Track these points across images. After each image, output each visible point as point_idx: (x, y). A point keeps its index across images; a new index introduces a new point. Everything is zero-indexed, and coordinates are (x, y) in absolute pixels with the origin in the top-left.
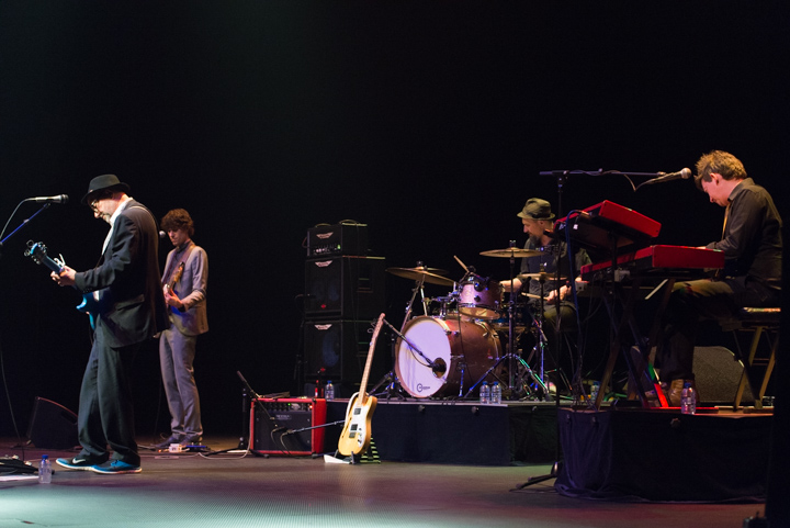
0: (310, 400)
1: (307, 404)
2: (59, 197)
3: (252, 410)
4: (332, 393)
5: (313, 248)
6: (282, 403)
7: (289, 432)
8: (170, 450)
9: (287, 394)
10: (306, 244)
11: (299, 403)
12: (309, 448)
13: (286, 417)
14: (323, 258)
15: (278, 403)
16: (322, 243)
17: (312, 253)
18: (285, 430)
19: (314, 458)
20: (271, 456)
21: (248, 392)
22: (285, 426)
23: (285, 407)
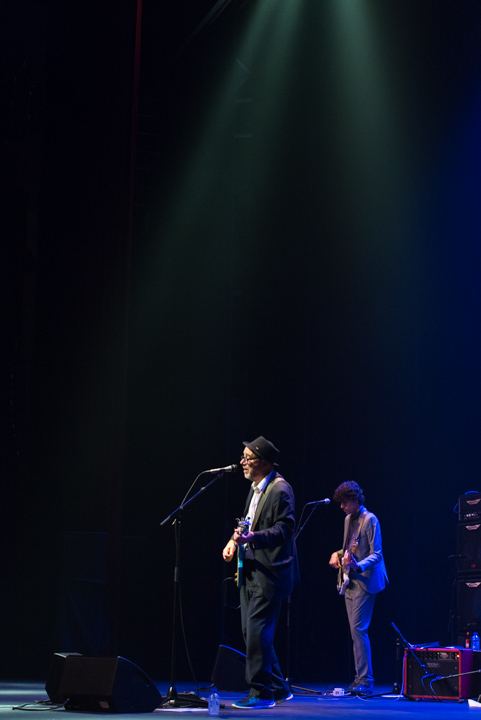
0: (457, 650)
1: (454, 654)
2: (230, 467)
3: (405, 659)
4: (478, 643)
5: (464, 513)
6: (432, 652)
7: (438, 678)
8: (334, 694)
9: (436, 644)
10: (457, 509)
11: (447, 653)
12: (456, 693)
13: (435, 665)
14: (472, 522)
15: (428, 652)
16: (472, 509)
17: (463, 518)
18: (434, 677)
19: (461, 703)
20: (421, 700)
21: (401, 641)
22: (435, 673)
23: (434, 656)
